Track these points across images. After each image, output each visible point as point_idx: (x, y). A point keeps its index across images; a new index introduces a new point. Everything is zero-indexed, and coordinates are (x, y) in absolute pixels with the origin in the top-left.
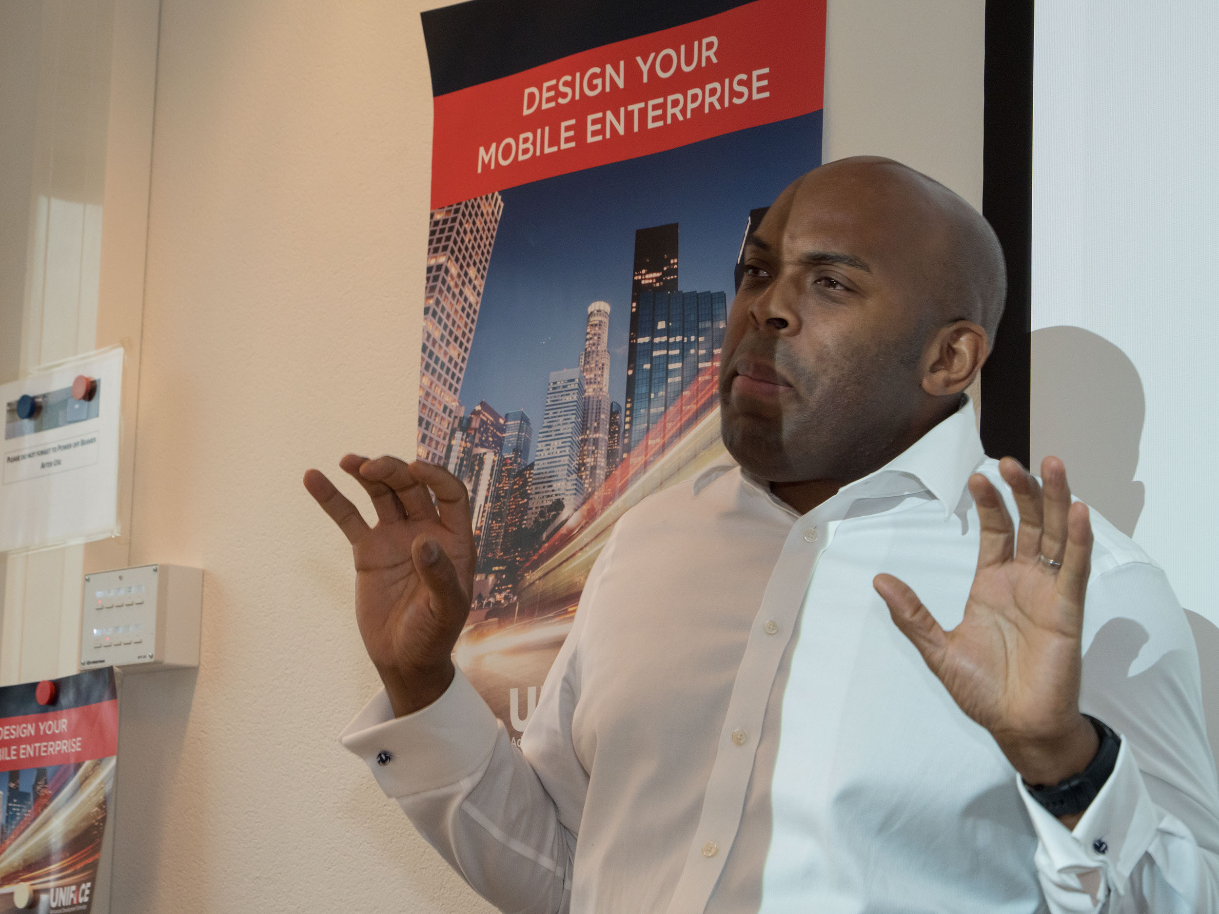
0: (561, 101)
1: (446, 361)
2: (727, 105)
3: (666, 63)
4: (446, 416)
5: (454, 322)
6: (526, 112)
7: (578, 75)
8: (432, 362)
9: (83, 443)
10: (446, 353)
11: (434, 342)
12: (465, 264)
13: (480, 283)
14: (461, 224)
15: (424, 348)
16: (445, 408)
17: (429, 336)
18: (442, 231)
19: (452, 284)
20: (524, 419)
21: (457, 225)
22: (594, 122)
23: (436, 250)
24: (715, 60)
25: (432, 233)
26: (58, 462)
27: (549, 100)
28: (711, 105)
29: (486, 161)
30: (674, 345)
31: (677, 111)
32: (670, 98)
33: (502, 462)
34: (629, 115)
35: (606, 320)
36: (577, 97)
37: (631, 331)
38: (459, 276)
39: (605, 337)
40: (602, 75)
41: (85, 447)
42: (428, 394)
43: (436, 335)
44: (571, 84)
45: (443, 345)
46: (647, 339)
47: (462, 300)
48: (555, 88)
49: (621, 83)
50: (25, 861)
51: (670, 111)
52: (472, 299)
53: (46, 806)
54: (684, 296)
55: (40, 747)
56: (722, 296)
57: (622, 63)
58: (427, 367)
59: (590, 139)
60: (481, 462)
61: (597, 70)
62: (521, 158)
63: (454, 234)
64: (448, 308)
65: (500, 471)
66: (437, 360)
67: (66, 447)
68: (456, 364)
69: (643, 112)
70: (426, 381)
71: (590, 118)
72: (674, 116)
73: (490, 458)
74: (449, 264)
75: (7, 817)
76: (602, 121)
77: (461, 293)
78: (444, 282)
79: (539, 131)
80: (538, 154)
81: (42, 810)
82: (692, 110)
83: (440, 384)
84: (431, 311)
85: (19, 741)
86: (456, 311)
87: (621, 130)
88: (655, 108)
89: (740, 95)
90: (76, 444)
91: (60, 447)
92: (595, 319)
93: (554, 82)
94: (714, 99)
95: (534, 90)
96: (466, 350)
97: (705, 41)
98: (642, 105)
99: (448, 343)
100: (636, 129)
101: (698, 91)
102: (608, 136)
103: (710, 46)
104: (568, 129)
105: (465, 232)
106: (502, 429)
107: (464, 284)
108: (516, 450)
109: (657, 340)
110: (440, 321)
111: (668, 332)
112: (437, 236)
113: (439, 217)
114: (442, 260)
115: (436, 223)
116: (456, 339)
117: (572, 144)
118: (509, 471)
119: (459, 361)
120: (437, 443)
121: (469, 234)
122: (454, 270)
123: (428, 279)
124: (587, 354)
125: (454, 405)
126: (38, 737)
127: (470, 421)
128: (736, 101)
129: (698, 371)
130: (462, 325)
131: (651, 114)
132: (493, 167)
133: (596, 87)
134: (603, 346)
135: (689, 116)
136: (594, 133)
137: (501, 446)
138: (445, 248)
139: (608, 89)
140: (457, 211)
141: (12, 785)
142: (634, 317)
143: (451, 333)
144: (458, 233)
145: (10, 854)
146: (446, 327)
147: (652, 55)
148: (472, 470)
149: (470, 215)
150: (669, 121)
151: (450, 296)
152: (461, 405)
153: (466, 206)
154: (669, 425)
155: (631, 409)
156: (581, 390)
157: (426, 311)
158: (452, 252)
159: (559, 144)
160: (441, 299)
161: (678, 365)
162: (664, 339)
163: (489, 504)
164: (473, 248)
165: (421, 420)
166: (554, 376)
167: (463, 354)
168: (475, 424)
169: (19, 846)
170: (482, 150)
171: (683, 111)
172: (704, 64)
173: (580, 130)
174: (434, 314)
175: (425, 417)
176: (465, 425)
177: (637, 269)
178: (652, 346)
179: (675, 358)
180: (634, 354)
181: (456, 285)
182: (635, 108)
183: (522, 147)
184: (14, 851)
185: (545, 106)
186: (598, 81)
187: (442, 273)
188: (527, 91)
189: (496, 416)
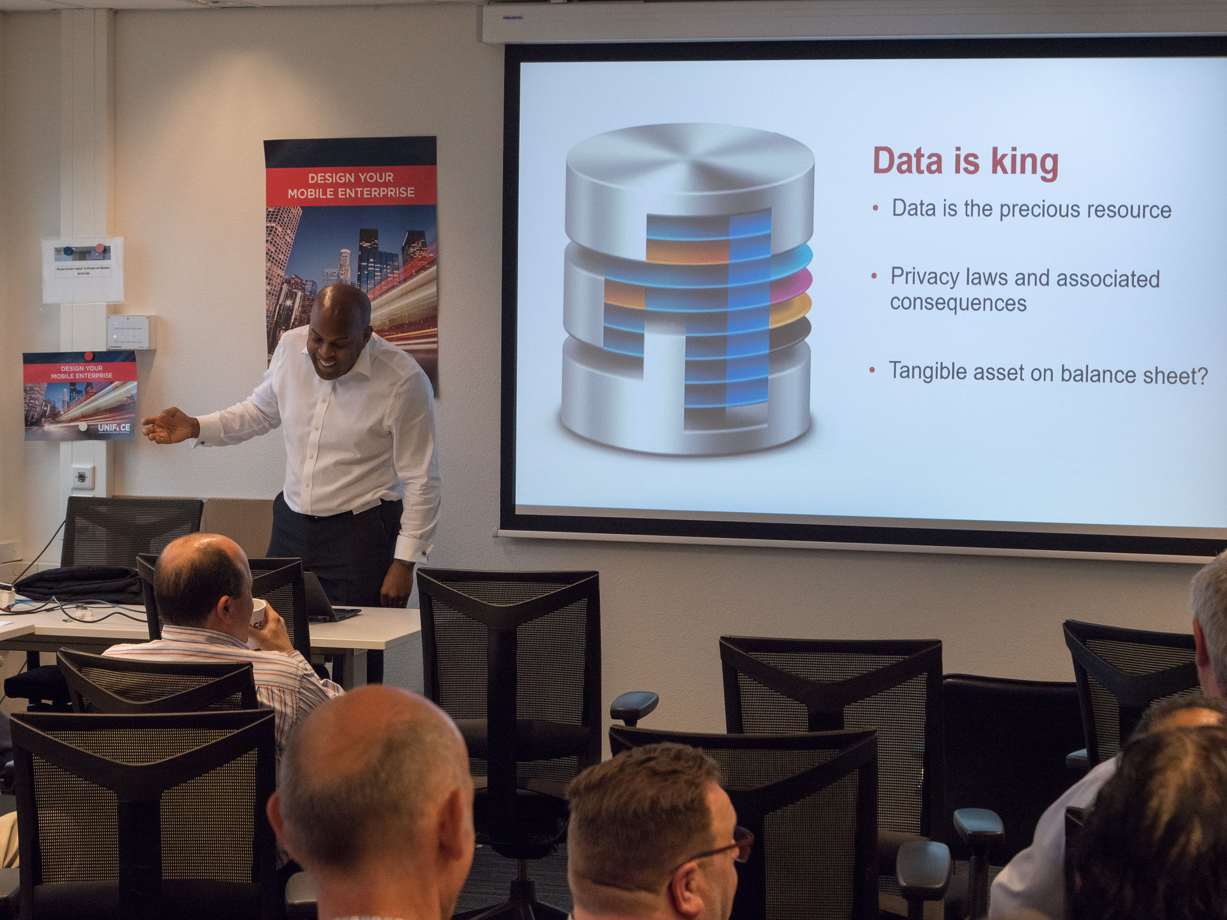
0: (326, 181)
1: (278, 259)
2: (397, 196)
3: (371, 177)
4: (279, 277)
5: (281, 247)
6: (310, 182)
7: (334, 174)
8: (271, 259)
9: (102, 268)
10: (278, 257)
11: (272, 252)
12: (285, 228)
13: (293, 236)
14: (282, 214)
15: (267, 254)
16: (278, 275)
17: (269, 250)
18: (273, 215)
19: (279, 234)
20: (314, 283)
21: (280, 214)
22: (342, 191)
23: (270, 221)
24: (392, 181)
25: (268, 215)
26: (88, 274)
27: (321, 180)
28: (391, 195)
29: (293, 194)
30: (377, 267)
31: (376, 193)
32: (373, 189)
33: (305, 295)
34: (356, 192)
35: (348, 256)
36: (334, 181)
37: (359, 259)
38: (282, 232)
39: (348, 261)
40: (345, 176)
41: (102, 270)
42: (270, 269)
43: (273, 250)
44: (332, 177)
45: (276, 254)
46: (366, 264)
47: (284, 240)
48: (324, 176)
49: (353, 180)
50: (82, 414)
51: (373, 193)
52: (289, 240)
53: (92, 396)
54: (381, 253)
55: (87, 375)
56: (397, 255)
57: (353, 174)
58: (269, 260)
59: (340, 196)
60: (296, 294)
61: (343, 175)
62: (309, 197)
63: (279, 217)
64: (278, 242)
65: (304, 298)
66: (273, 258)
67: (91, 268)
68: (283, 261)
69: (362, 192)
70: (269, 265)
71: (340, 190)
72: (375, 195)
73: (299, 294)
74: (277, 227)
75: (70, 399)
76: (345, 191)
77: (284, 238)
78: (275, 232)
79: (317, 190)
80: (317, 197)
81: (90, 397)
82: (383, 195)
83: (276, 267)
84: (269, 241)
85: (75, 372)
86: (282, 244)
87: (353, 195)
88: (367, 191)
89: (403, 194)
90: (98, 268)
91: (88, 268)
92: (343, 255)
93: (323, 174)
94: (392, 193)
95: (314, 175)
96: (287, 257)
97: (387, 174)
98: (362, 189)
99: (279, 254)
100: (359, 196)
101: (385, 189)
102: (348, 196)
103: (390, 176)
104: (330, 191)
105: (284, 217)
106: (304, 285)
107: (285, 235)
108: (311, 292)
109: (370, 265)
110: (274, 245)
111: (374, 262)
112: (270, 216)
113: (270, 210)
114: (273, 225)
115: (270, 212)
116: (282, 253)
117: (333, 197)
118: (308, 299)
119: (284, 260)
120: (275, 286)
121: (286, 219)
122: (280, 229)
123: (267, 230)
124: (341, 265)
125: (283, 274)
126: (85, 371)
127: (290, 280)
128: (401, 195)
129: (388, 277)
130: (285, 249)
131: (365, 193)
132: (296, 197)
133: (342, 180)
134: (348, 263)
135: (381, 196)
136: (341, 195)
137: (304, 290)
138: (275, 221)
139: (347, 181)
140: (279, 209)
141: (72, 388)
142: (360, 257)
143: (280, 250)
144: (281, 217)
145: (73, 412)
146: (277, 248)
147: (365, 174)
148: (292, 296)
149: (286, 212)
150: (373, 196)
151: (278, 238)
152: (286, 275)
153: (284, 209)
154: (376, 292)
155: (360, 285)
156: (338, 276)
157: (267, 241)
158: (278, 223)
159: (326, 195)
160: (274, 239)
161: (379, 274)
162: (373, 265)
163: (300, 308)
164: (289, 223)
165: (267, 278)
166: (326, 270)
167: (285, 258)
168: (293, 281)
169: (78, 409)
170: (290, 191)
171: (379, 194)
172: (387, 181)
173: (336, 193)
174: (271, 243)
175: (269, 276)
176: (288, 282)
177: (361, 241)
178: (368, 267)
179: (378, 272)
180: (360, 268)
181: (281, 235)
182: (359, 190)
183: (309, 193)
184: (76, 411)
185: (319, 182)
186: (343, 178)
187: (274, 230)
188: (310, 175)
189: (302, 280)
